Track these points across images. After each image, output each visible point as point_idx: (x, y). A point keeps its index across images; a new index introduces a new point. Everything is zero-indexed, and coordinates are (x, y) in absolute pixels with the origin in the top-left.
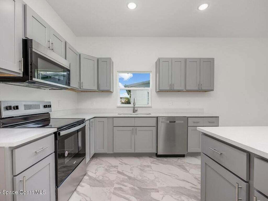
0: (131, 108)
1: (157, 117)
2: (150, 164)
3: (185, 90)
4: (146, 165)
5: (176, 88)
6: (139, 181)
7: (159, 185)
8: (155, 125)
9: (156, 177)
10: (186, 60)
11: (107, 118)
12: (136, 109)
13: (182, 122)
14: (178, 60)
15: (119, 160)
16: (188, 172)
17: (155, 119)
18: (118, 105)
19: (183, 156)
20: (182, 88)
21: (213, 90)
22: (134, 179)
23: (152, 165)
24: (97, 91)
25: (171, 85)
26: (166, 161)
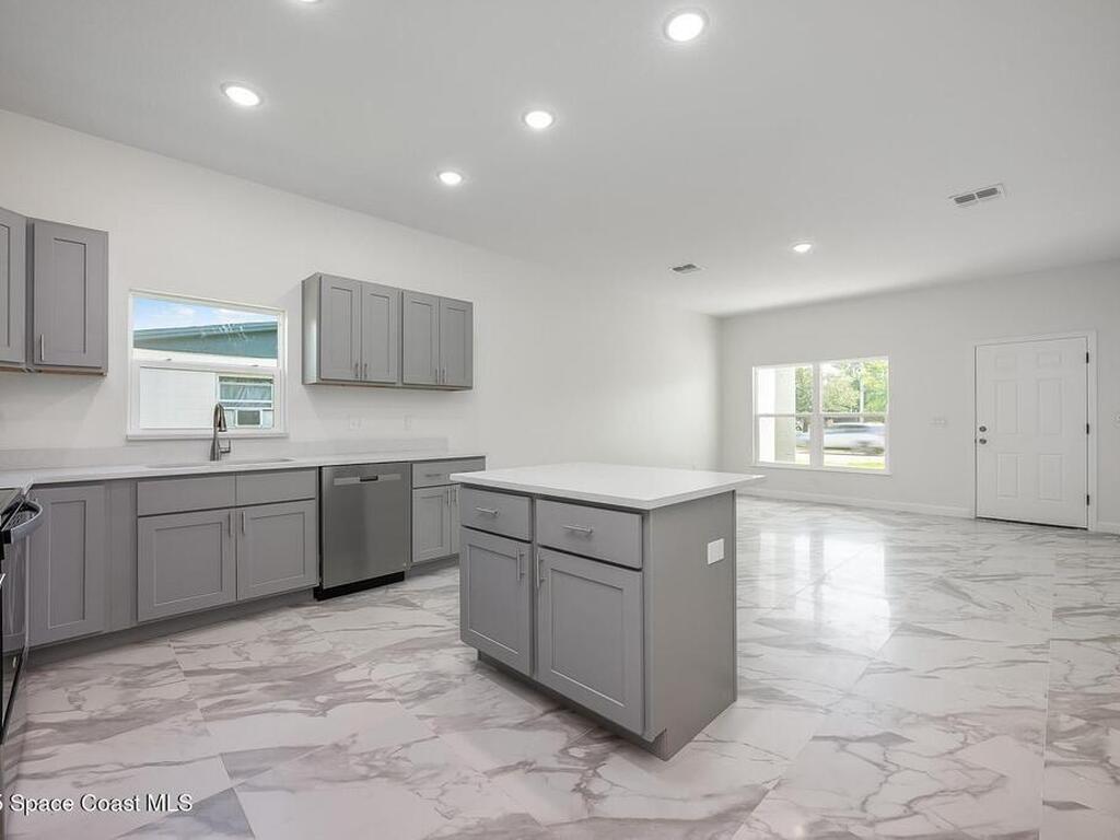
0: (203, 443)
1: (320, 468)
2: (301, 622)
3: (400, 385)
4: (286, 628)
5: (373, 377)
6: (286, 666)
7: (349, 656)
8: (313, 493)
9: (335, 644)
10: (402, 294)
11: (101, 487)
12: (224, 445)
13: (397, 477)
14: (381, 293)
15: (169, 646)
16: (420, 607)
17: (314, 473)
18: (129, 433)
19: (398, 578)
20: (393, 377)
21: (470, 388)
22: (264, 669)
23: (310, 622)
24: (24, 367)
25: (360, 367)
26: (352, 603)
